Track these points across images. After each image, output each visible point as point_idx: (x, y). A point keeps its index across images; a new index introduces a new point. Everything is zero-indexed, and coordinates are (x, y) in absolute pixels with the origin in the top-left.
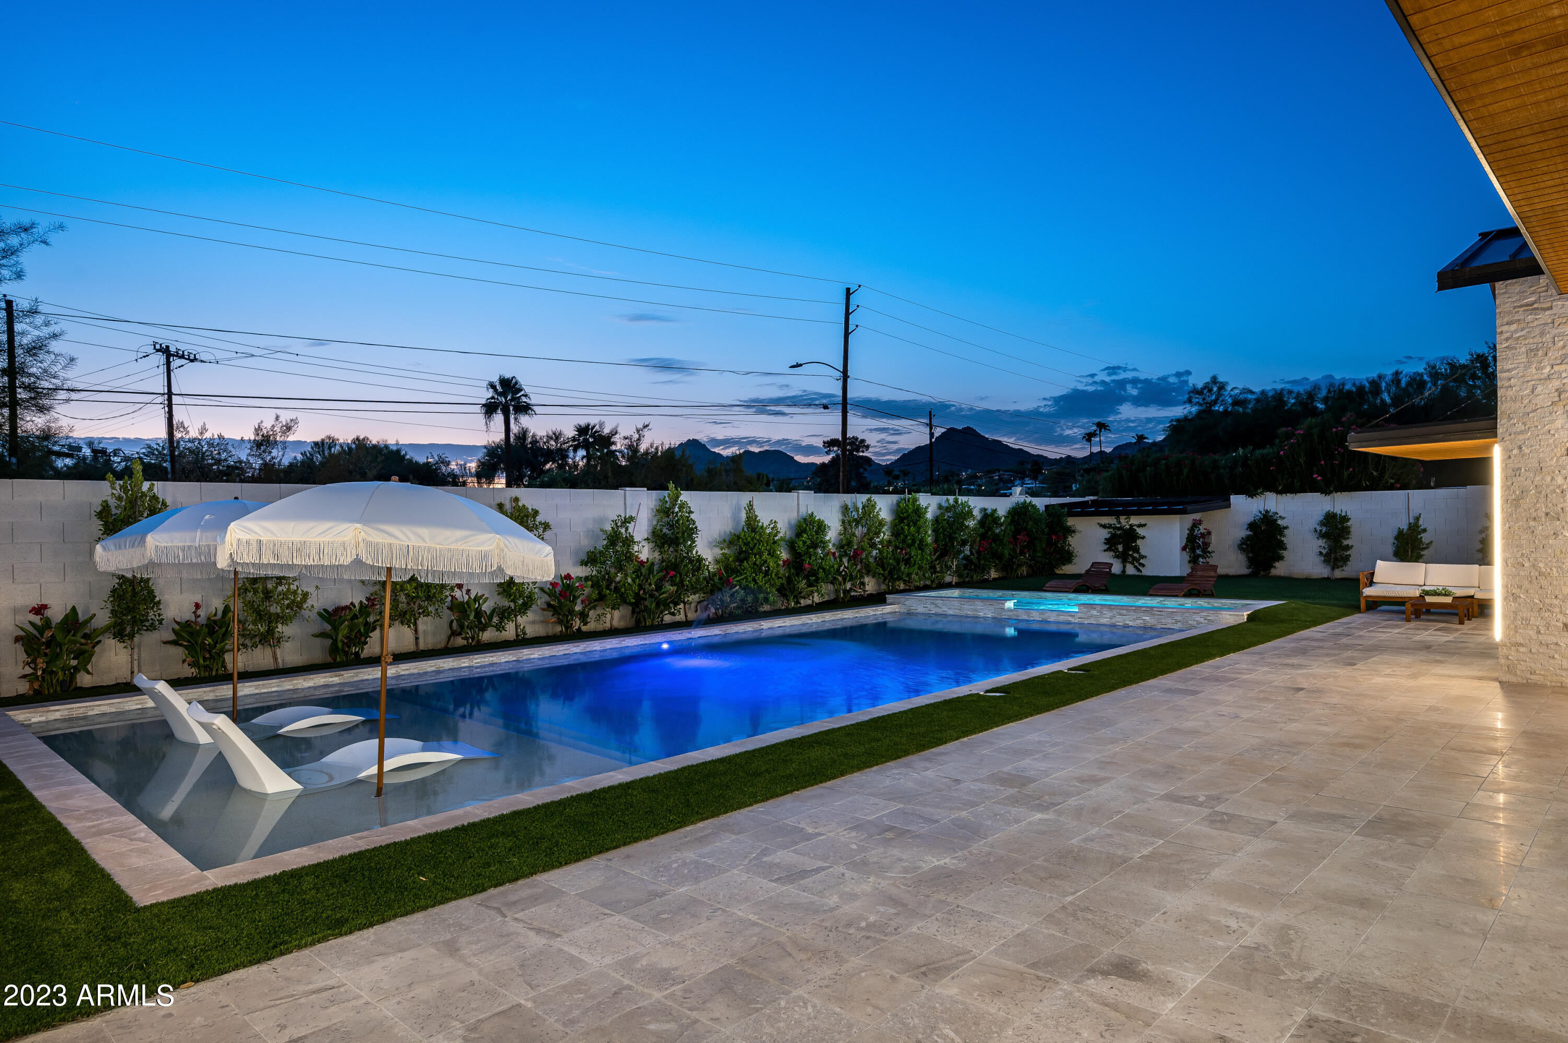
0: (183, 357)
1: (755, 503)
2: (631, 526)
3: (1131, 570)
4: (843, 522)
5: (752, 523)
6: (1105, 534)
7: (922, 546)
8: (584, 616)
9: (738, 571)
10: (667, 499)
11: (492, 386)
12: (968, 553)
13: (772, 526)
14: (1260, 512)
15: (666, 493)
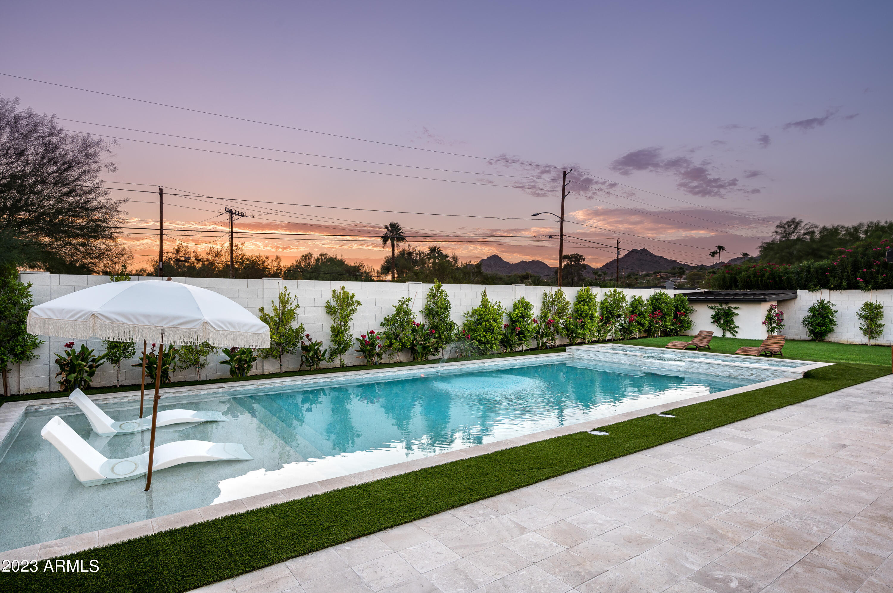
0: (238, 214)
1: (487, 291)
2: (410, 304)
3: (728, 335)
4: (544, 303)
5: (485, 303)
6: (712, 312)
7: (592, 318)
8: (379, 355)
9: (475, 331)
10: (434, 288)
11: (387, 228)
12: (623, 322)
13: (497, 305)
14: (818, 301)
15: (433, 285)
